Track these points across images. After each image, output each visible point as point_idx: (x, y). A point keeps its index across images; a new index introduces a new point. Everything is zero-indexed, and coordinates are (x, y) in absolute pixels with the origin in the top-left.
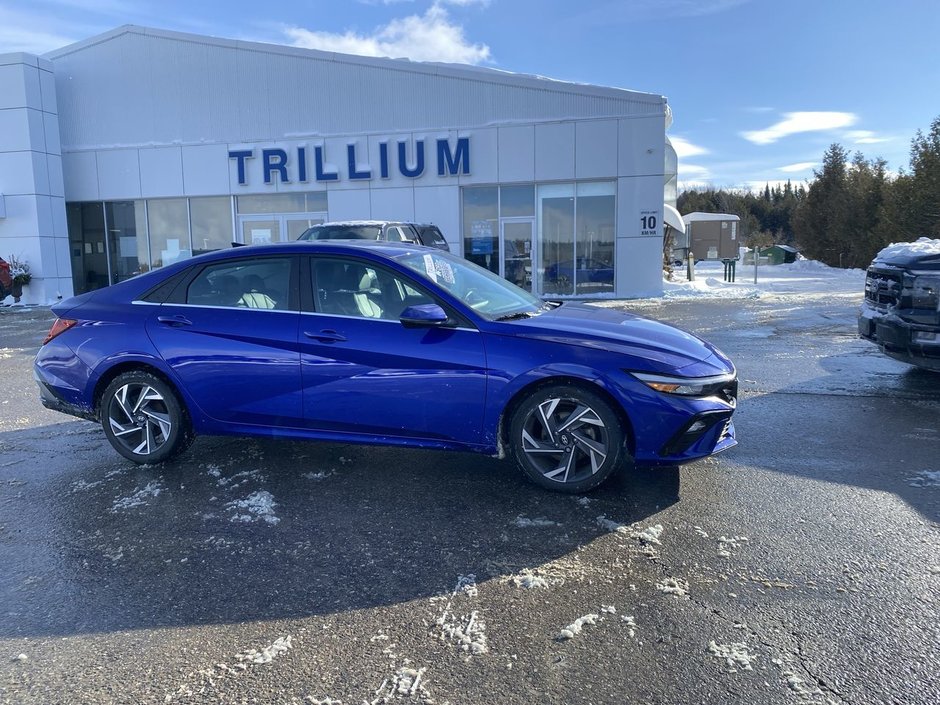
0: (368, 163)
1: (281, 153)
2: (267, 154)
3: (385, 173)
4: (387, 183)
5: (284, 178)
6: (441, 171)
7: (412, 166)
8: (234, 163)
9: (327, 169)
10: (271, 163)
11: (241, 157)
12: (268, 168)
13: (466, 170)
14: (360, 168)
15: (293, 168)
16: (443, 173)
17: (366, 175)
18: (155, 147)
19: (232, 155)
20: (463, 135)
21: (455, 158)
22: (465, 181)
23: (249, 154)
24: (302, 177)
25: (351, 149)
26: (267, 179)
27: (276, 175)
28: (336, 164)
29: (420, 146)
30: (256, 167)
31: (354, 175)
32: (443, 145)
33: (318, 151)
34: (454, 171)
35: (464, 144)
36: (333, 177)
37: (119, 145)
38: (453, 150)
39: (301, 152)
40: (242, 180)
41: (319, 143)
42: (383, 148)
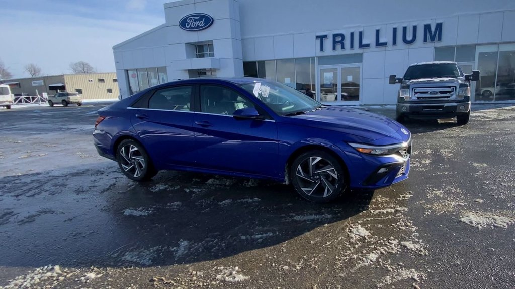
0: (386, 37)
1: (342, 36)
2: (335, 36)
3: (394, 42)
4: (395, 48)
5: (343, 47)
6: (425, 40)
7: (409, 38)
8: (319, 41)
9: (364, 42)
10: (336, 40)
11: (322, 38)
12: (335, 43)
13: (440, 39)
14: (381, 40)
15: (347, 42)
16: (426, 41)
17: (385, 44)
18: (281, 35)
19: (318, 37)
20: (439, 21)
21: (433, 33)
22: (438, 44)
23: (326, 36)
24: (352, 46)
25: (378, 31)
26: (334, 48)
27: (339, 46)
28: (370, 39)
29: (415, 28)
30: (329, 43)
31: (378, 44)
32: (427, 27)
33: (361, 33)
34: (432, 39)
35: (439, 26)
36: (368, 45)
37: (265, 35)
38: (433, 29)
39: (352, 34)
40: (322, 49)
41: (361, 29)
42: (395, 30)
